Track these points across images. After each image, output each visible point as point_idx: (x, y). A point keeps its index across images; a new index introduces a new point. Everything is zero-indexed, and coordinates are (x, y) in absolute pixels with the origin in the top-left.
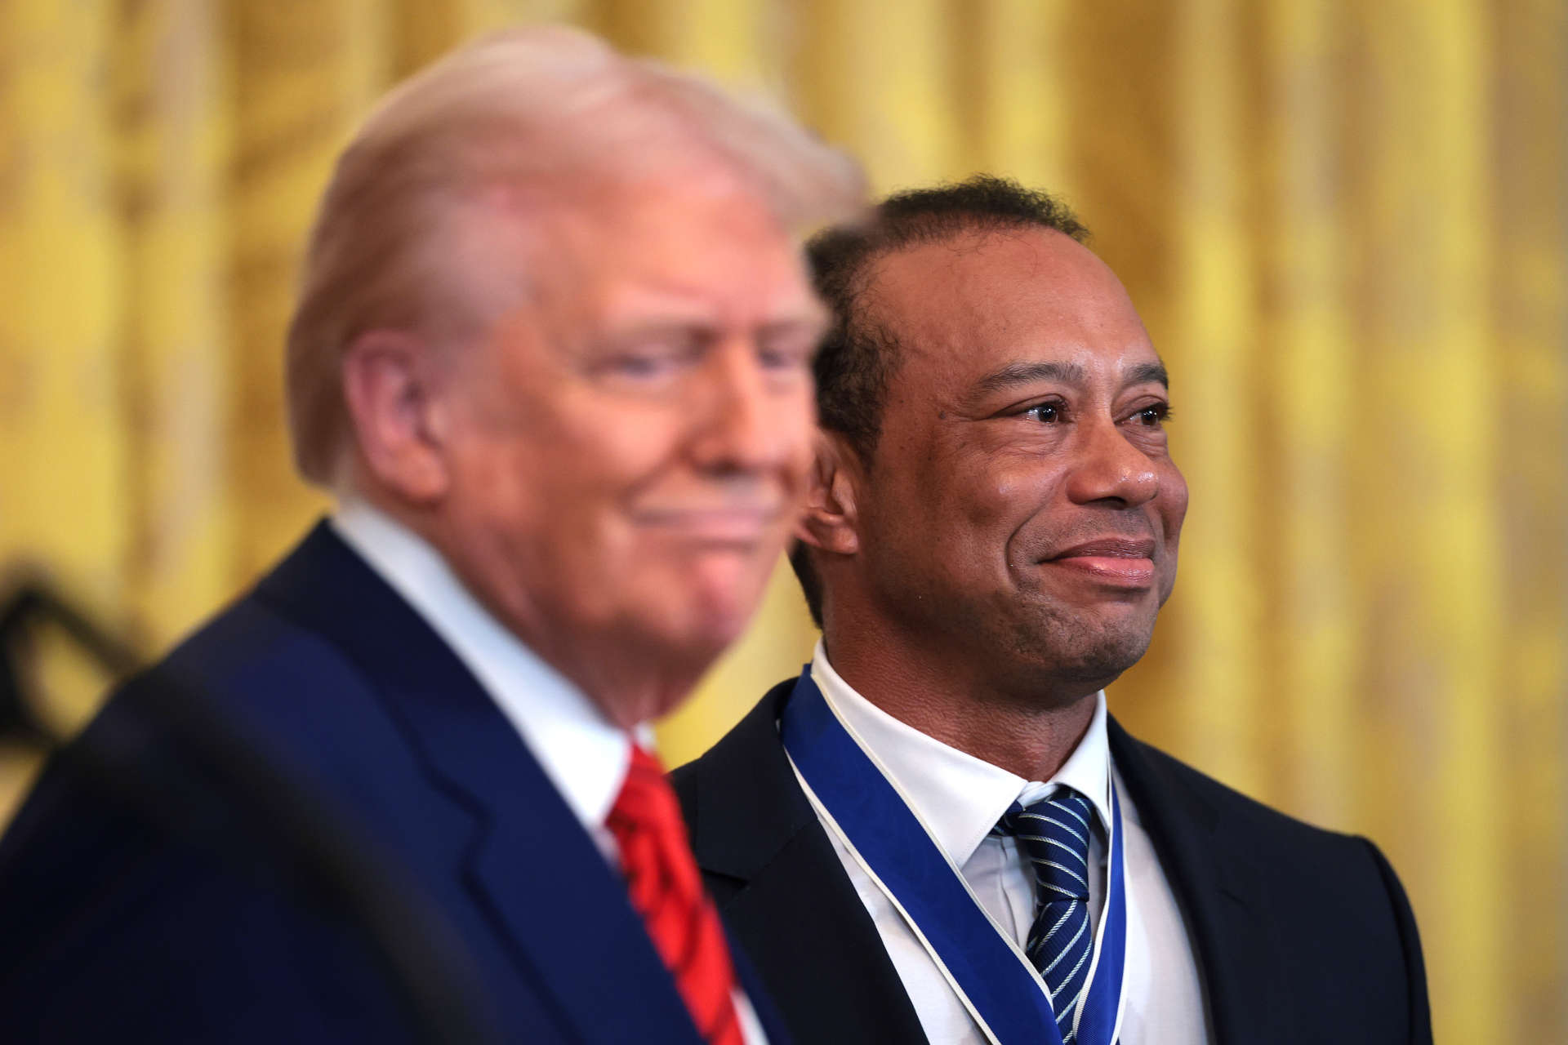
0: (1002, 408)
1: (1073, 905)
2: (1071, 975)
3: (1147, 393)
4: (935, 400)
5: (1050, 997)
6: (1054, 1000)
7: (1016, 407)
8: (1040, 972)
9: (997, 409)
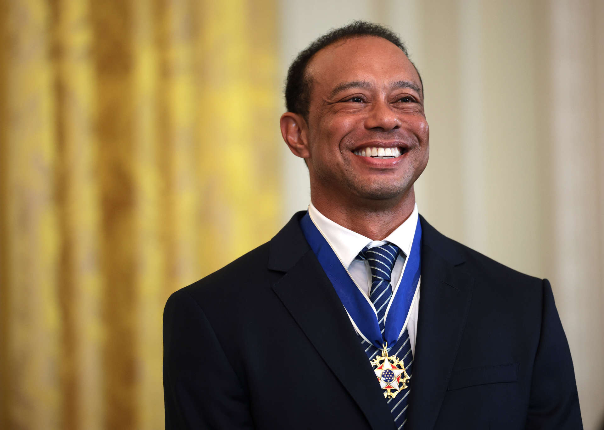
0: (340, 99)
1: (382, 282)
2: (382, 307)
3: (403, 92)
4: (322, 99)
5: (376, 313)
6: (378, 314)
7: (345, 99)
8: (373, 302)
9: (339, 99)
